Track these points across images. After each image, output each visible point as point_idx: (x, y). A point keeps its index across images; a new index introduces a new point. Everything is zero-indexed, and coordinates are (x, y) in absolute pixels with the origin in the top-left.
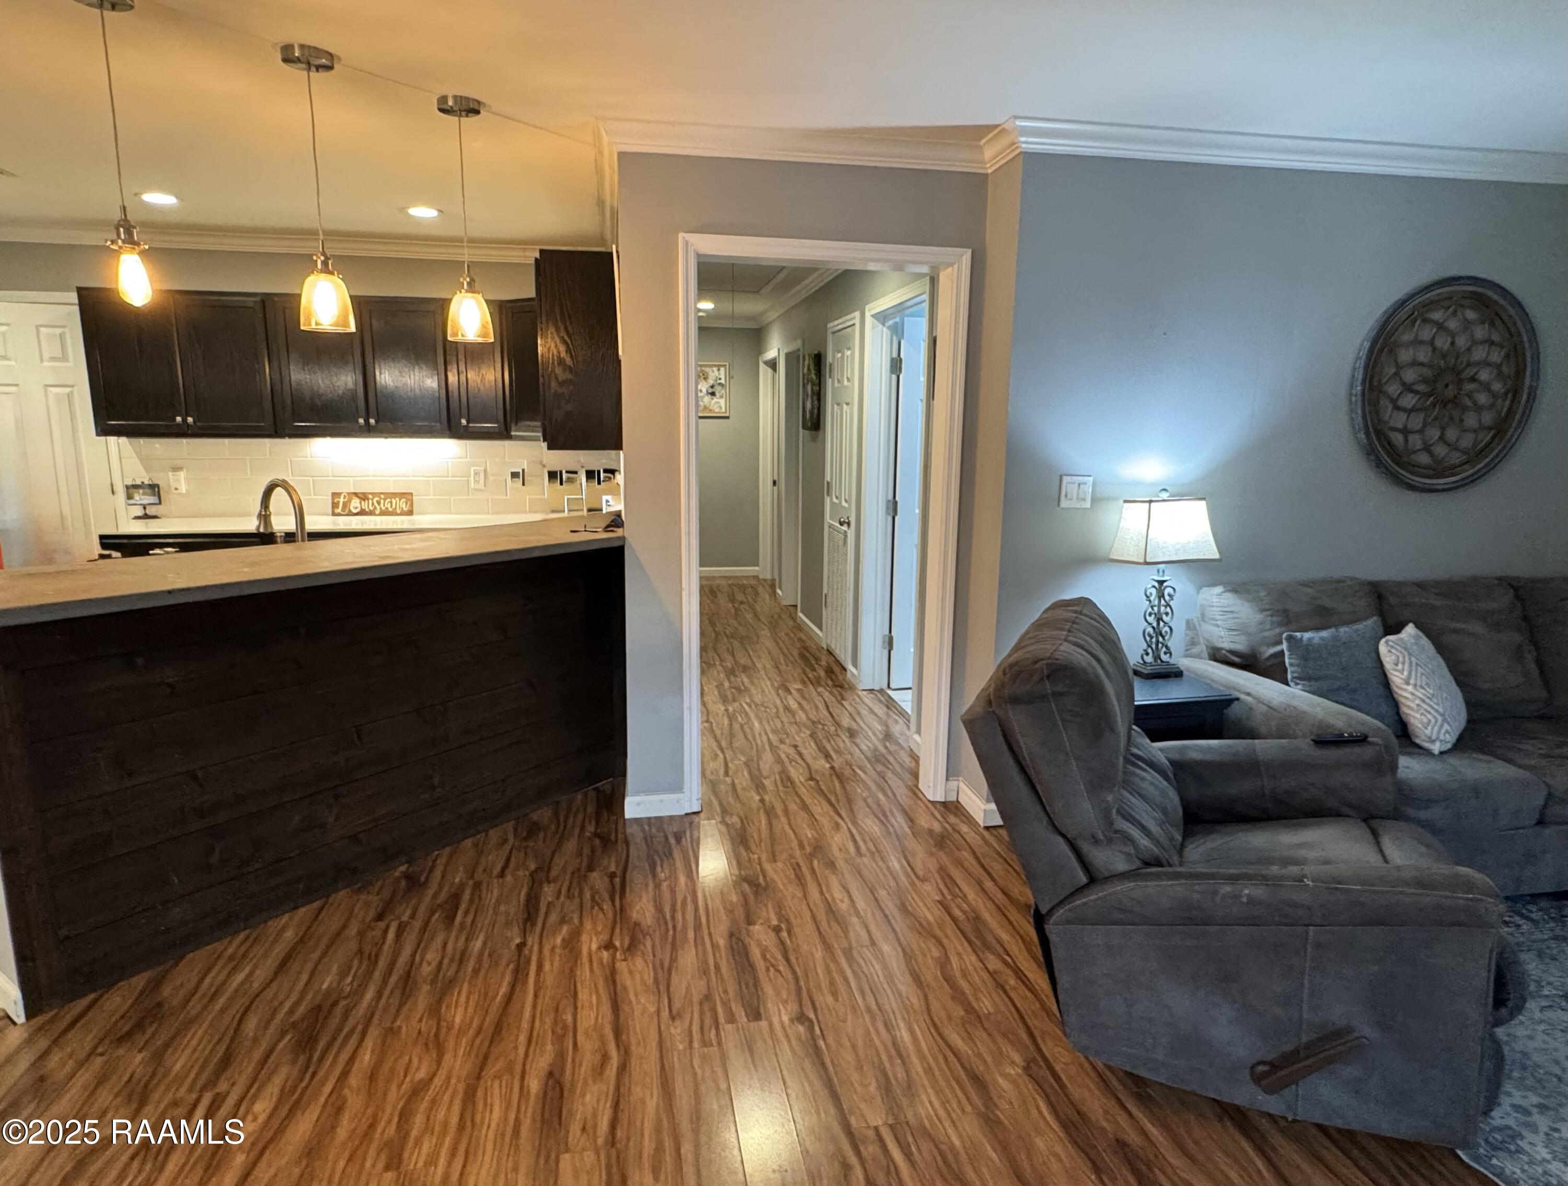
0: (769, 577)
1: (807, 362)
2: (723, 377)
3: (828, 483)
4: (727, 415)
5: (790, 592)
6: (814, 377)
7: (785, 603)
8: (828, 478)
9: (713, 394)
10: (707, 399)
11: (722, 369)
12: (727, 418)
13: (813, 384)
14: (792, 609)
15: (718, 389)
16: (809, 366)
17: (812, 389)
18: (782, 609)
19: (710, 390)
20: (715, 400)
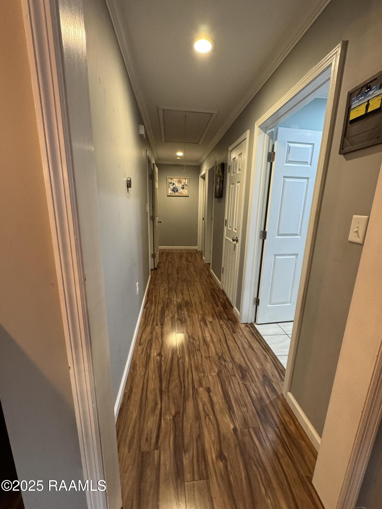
0: (200, 250)
1: (218, 169)
2: (187, 182)
3: (226, 220)
4: (188, 195)
5: (207, 258)
6: (221, 174)
7: (205, 262)
8: (226, 218)
9: (183, 188)
10: (181, 190)
11: (187, 180)
12: (188, 196)
13: (220, 177)
14: (208, 265)
15: (185, 186)
16: (219, 170)
17: (220, 179)
18: (204, 265)
19: (182, 187)
20: (184, 190)
